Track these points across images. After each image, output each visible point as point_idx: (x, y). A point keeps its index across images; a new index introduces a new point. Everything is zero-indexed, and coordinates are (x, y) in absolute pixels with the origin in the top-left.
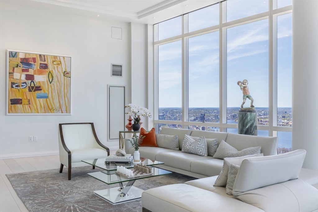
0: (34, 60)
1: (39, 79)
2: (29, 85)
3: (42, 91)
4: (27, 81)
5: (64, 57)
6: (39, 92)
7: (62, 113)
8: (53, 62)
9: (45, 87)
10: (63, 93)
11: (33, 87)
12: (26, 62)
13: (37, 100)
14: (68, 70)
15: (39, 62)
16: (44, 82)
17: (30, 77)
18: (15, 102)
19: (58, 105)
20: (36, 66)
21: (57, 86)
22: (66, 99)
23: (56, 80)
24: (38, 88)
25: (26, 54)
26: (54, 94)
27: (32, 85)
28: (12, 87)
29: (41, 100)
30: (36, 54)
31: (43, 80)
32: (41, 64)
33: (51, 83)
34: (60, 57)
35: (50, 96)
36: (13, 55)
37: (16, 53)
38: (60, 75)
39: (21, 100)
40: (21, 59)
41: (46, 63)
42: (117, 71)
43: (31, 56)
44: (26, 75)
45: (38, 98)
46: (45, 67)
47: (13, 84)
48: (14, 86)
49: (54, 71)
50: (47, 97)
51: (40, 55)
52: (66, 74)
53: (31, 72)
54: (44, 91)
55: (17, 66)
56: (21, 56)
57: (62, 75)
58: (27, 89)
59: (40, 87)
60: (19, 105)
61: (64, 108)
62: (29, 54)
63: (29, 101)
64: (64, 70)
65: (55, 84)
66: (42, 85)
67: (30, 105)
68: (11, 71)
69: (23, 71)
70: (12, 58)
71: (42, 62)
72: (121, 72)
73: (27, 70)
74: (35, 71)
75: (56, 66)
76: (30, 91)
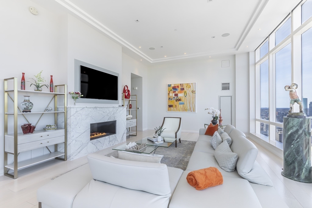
0: (178, 87)
1: (181, 95)
2: (176, 99)
3: (181, 101)
4: (175, 97)
5: (192, 84)
6: (180, 101)
7: (191, 111)
8: (187, 86)
9: (183, 99)
10: (191, 102)
11: (177, 99)
12: (175, 88)
13: (179, 105)
14: (194, 90)
15: (180, 87)
16: (182, 97)
17: (176, 95)
18: (170, 106)
19: (189, 108)
20: (179, 89)
21: (189, 98)
22: (193, 104)
23: (188, 95)
24: (180, 100)
25: (174, 84)
26: (187, 102)
27: (177, 98)
28: (169, 100)
29: (181, 105)
30: (179, 84)
31: (182, 96)
32: (181, 88)
33: (185, 97)
34: (190, 83)
35: (185, 103)
36: (169, 86)
37: (171, 85)
38: (190, 93)
39: (173, 105)
40: (173, 87)
41: (183, 87)
42: (226, 87)
43: (177, 85)
44: (175, 94)
45: (180, 104)
46: (183, 89)
47: (169, 98)
48: (170, 99)
49: (187, 91)
50: (184, 104)
51: (181, 84)
52: (193, 92)
53: (177, 92)
54: (182, 101)
55: (171, 90)
56: (173, 86)
57: (191, 92)
58: (175, 100)
59: (180, 99)
60: (172, 108)
61: (192, 109)
62: (176, 84)
63: (176, 106)
64: (192, 90)
65: (188, 97)
66: (181, 98)
67: (177, 108)
68: (169, 93)
69: (174, 92)
70: (169, 87)
71: (182, 87)
72: (229, 87)
73: (175, 92)
74: (178, 92)
75: (188, 88)
76: (176, 101)
